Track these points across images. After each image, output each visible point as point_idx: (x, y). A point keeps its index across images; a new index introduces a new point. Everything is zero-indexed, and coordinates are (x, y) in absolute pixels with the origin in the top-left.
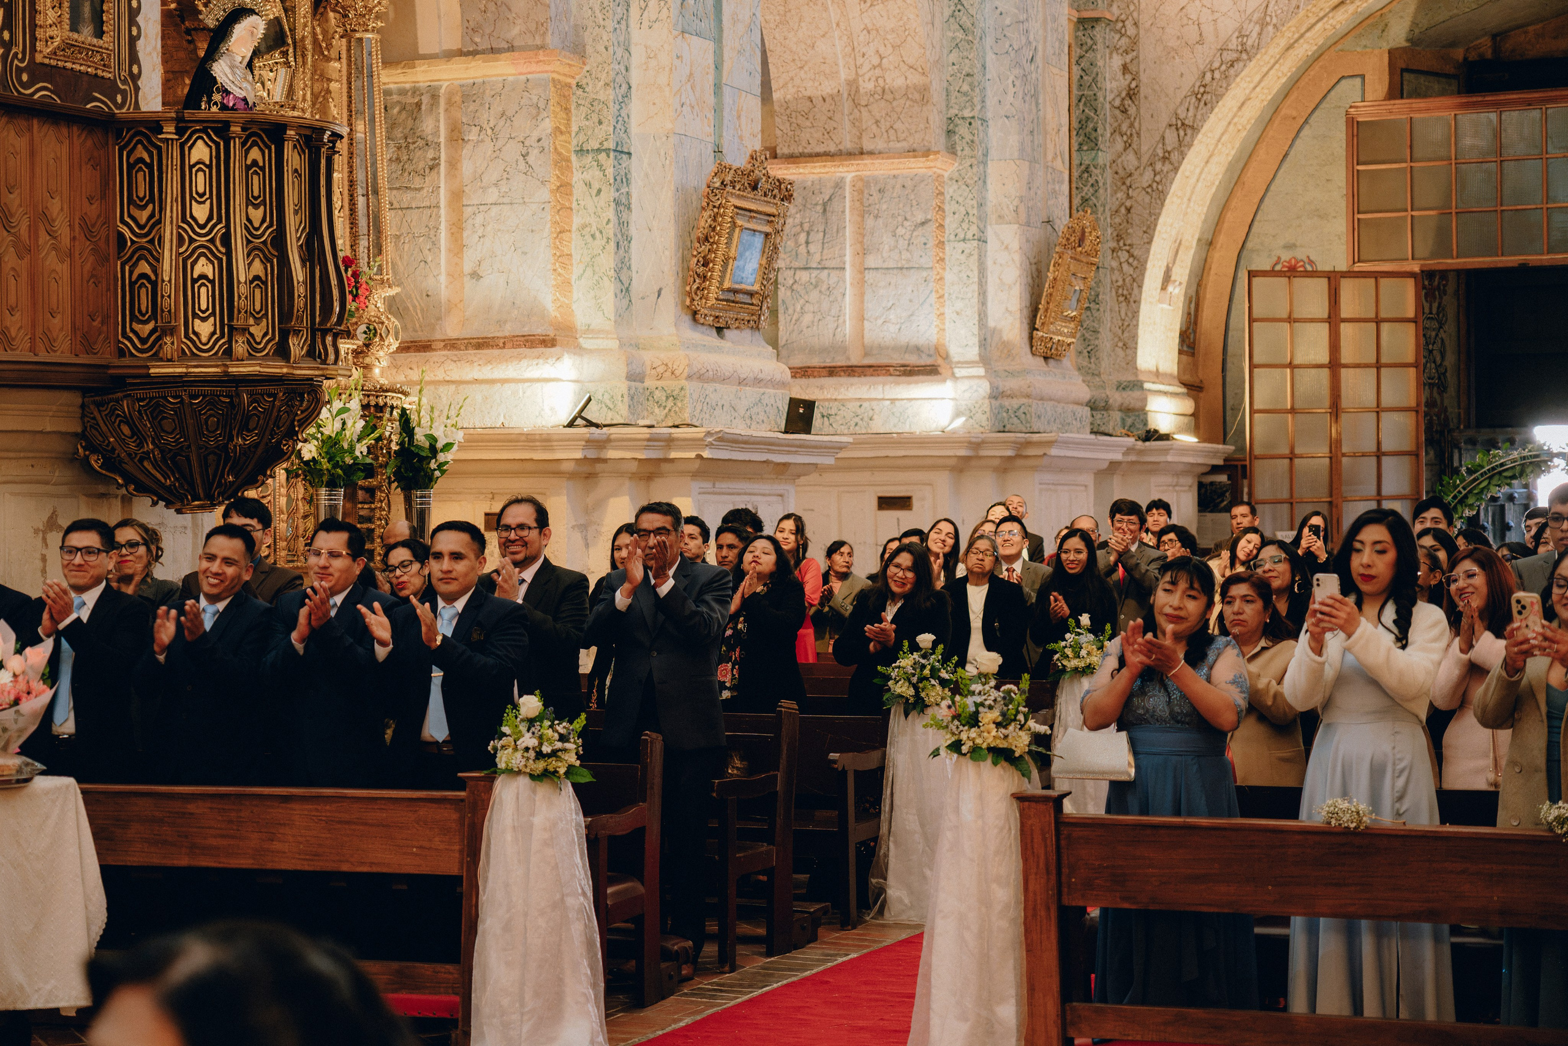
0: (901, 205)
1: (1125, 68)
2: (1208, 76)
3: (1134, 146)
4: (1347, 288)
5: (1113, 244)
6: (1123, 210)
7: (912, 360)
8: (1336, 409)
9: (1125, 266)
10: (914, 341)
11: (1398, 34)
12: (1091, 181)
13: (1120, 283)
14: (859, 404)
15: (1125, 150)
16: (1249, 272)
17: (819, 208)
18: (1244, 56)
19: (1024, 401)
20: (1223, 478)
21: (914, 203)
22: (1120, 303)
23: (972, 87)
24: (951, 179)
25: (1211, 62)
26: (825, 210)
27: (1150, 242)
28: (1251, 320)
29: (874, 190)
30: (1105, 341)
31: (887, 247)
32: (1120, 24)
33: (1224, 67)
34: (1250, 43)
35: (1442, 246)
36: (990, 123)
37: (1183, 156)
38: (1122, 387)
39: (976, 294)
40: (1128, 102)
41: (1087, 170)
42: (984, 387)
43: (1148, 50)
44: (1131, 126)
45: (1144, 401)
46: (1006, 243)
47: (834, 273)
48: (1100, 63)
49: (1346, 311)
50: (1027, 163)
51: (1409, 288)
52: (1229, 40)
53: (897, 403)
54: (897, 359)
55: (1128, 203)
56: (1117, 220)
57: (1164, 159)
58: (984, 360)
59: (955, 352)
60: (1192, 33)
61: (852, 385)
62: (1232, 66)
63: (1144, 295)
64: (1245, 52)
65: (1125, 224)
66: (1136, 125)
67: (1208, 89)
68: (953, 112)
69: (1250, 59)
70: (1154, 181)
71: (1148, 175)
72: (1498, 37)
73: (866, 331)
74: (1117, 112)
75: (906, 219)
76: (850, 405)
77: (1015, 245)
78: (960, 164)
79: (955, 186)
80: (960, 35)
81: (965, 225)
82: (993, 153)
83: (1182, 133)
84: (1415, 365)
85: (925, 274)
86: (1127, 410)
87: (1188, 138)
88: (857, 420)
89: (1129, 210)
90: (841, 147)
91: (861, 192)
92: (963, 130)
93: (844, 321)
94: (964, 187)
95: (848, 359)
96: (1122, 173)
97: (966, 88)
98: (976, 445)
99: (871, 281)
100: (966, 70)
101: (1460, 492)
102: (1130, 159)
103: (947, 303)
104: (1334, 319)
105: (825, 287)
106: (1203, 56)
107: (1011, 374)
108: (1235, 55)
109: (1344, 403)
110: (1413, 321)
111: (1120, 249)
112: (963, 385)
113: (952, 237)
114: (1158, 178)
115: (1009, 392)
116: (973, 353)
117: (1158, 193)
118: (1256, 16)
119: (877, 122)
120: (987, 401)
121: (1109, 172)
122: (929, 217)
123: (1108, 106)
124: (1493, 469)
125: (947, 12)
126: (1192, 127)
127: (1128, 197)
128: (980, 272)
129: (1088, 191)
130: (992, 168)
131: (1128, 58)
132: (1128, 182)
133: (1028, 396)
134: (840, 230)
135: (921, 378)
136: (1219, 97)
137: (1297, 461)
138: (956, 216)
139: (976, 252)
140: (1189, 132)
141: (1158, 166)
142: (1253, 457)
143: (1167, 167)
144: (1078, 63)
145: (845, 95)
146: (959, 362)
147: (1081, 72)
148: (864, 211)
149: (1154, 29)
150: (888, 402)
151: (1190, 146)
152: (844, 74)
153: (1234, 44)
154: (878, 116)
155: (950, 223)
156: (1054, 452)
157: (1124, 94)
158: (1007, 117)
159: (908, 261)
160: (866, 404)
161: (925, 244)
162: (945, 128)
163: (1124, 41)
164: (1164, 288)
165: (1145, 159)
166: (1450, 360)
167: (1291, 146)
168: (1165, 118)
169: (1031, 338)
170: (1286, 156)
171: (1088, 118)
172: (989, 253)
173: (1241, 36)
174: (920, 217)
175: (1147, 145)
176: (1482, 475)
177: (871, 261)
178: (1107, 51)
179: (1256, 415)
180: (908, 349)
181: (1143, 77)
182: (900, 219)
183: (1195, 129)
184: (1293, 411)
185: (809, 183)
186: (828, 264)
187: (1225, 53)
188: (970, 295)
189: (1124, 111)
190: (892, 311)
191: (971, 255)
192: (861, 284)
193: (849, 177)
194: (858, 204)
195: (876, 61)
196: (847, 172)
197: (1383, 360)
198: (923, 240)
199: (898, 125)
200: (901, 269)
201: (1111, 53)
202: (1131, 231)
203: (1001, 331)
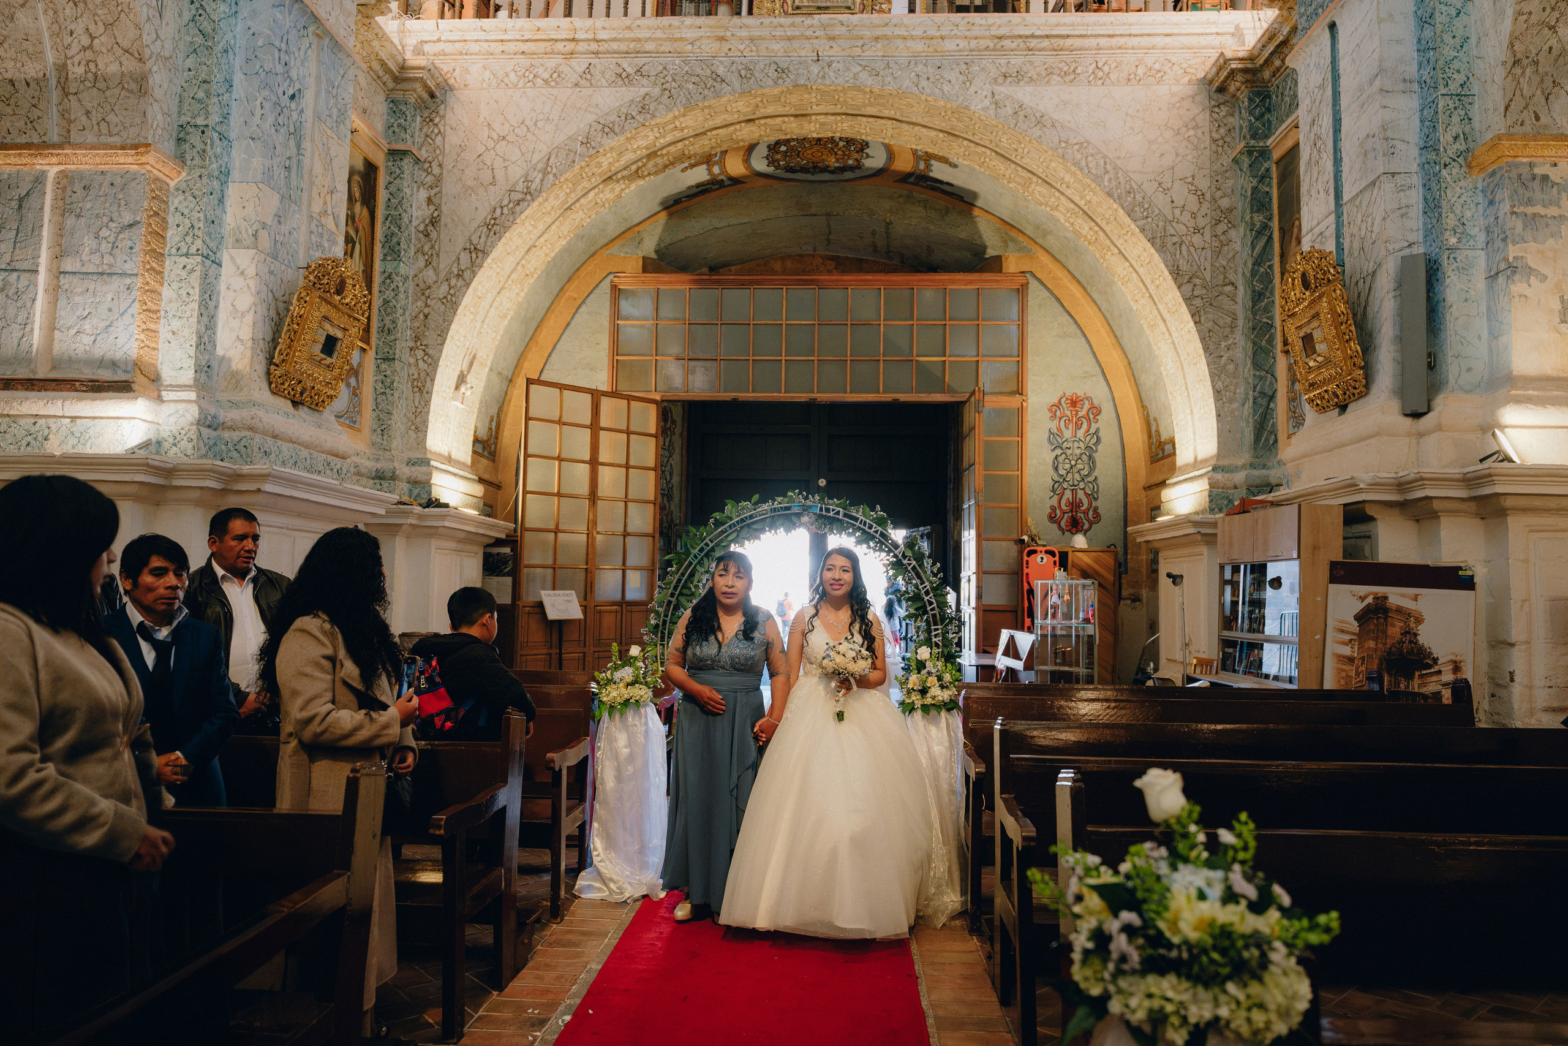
0: (107, 205)
1: (429, 200)
2: (498, 211)
3: (434, 264)
4: (606, 403)
5: (411, 344)
6: (421, 316)
7: (105, 375)
8: (593, 496)
9: (421, 363)
10: (110, 355)
12: (393, 286)
13: (416, 376)
14: (33, 421)
15: (426, 267)
16: (528, 379)
17: (15, 204)
18: (529, 197)
19: (248, 433)
20: (507, 550)
21: (123, 202)
22: (414, 393)
23: (208, 94)
24: (177, 189)
25: (501, 201)
26: (20, 207)
27: (443, 344)
28: (528, 419)
29: (78, 187)
30: (398, 421)
31: (87, 249)
32: (427, 165)
33: (511, 205)
34: (533, 187)
35: (678, 381)
36: (235, 143)
37: (474, 274)
38: (411, 463)
39: (195, 314)
40: (430, 228)
41: (389, 277)
42: (193, 412)
43: (449, 187)
44: (432, 247)
45: (431, 474)
46: (242, 268)
47: (25, 277)
48: (408, 191)
49: (603, 423)
50: (277, 197)
51: (652, 412)
52: (517, 183)
53: (78, 421)
54: (88, 374)
55: (426, 311)
56: (417, 324)
57: (458, 275)
58: (204, 387)
59: (168, 374)
60: (486, 176)
61: (27, 399)
62: (518, 204)
63: (435, 388)
64: (529, 194)
65: (422, 327)
66: (436, 247)
67: (497, 222)
68: (184, 119)
69: (533, 200)
70: (449, 293)
71: (444, 288)
73: (56, 342)
74: (421, 235)
75: (112, 220)
76: (22, 422)
77: (251, 271)
78: (188, 174)
79: (181, 197)
80: (199, 40)
81: (189, 239)
82: (235, 174)
83: (474, 256)
84: (654, 469)
85: (128, 281)
86: (414, 483)
87: (478, 260)
88: (29, 439)
89: (426, 316)
90: (44, 138)
91: (64, 189)
92: (195, 138)
93: (32, 330)
94: (191, 198)
95: (34, 372)
96: (422, 286)
97: (201, 94)
99: (66, 286)
100: (203, 76)
101: (707, 545)
102: (430, 275)
103: (162, 321)
104: (595, 427)
105: (13, 291)
106: (495, 195)
107: (235, 405)
108: (520, 196)
109: (600, 493)
110: (655, 436)
111: (417, 348)
112: (167, 409)
113: (174, 251)
114: (452, 292)
115: (230, 424)
116: (187, 376)
117: (452, 303)
118: (540, 166)
119: (88, 113)
120: (194, 427)
121: (411, 285)
122: (138, 219)
123: (413, 230)
124: (742, 520)
125: (187, 16)
126: (483, 252)
127: (427, 305)
128: (203, 292)
129: (389, 294)
130: (233, 192)
131: (433, 192)
132: (427, 294)
133: (251, 429)
134: (37, 227)
135: (111, 394)
136: (506, 229)
137: (560, 535)
138: (180, 229)
139: (198, 268)
140: (480, 255)
141: (453, 281)
142: (524, 529)
143: (460, 283)
144: (387, 188)
145: (53, 82)
146: (171, 385)
147: (388, 196)
148: (65, 208)
149: (455, 170)
150: (69, 420)
151: (481, 266)
152: (51, 57)
153: (520, 187)
154: (89, 106)
155: (172, 235)
156: (268, 487)
157: (427, 221)
158: (253, 139)
159: (111, 266)
160: (41, 422)
161: (131, 248)
162: (175, 135)
163: (430, 178)
164: (457, 388)
165: (442, 275)
166: (676, 479)
167: (572, 318)
168: (461, 242)
169: (268, 373)
170: (568, 325)
171: (393, 234)
172: (223, 278)
173: (526, 181)
174: (128, 218)
175: (444, 263)
176: (730, 526)
177: (68, 265)
178: (415, 185)
179: (528, 495)
180: (102, 363)
181: (444, 208)
182: (105, 220)
183: (485, 253)
184: (559, 495)
185: (6, 176)
186: (18, 265)
187: (513, 194)
188: (188, 314)
189: (427, 235)
190: (88, 321)
191: (193, 270)
192: (55, 290)
193: (53, 171)
194: (61, 203)
195: (86, 41)
196: (51, 167)
197: (632, 463)
198: (129, 243)
199: (111, 118)
200: (102, 274)
201: (419, 187)
202: (427, 333)
203: (230, 360)
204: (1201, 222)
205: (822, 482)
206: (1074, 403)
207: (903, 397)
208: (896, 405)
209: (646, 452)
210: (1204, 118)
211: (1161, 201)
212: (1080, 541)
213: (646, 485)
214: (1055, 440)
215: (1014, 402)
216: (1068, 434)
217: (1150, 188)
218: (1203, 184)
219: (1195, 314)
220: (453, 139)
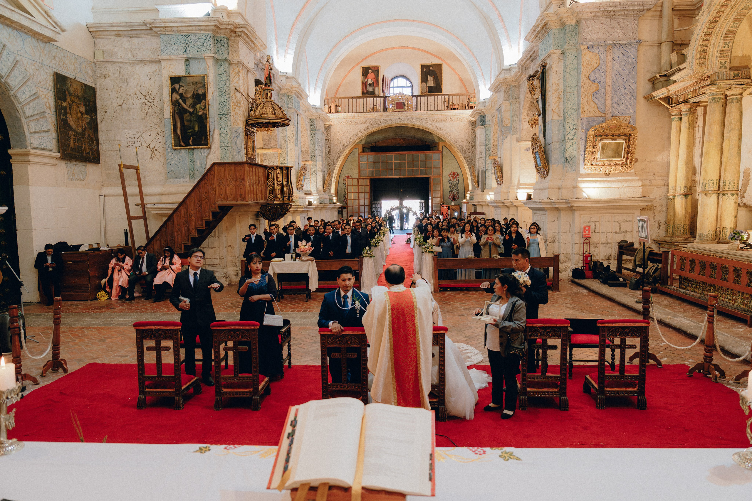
1: (329, 147)
2: (342, 149)
3: (330, 159)
4: (359, 181)
7: (307, 193)
10: (307, 190)
11: (363, 142)
15: (328, 159)
23: (315, 151)
24: (312, 165)
28: (347, 185)
32: (328, 140)
35: (373, 175)
36: (317, 156)
37: (338, 161)
38: (329, 196)
40: (329, 152)
42: (318, 197)
43: (332, 145)
44: (329, 155)
45: (333, 198)
49: (360, 185)
50: (321, 162)
51: (368, 181)
55: (329, 167)
58: (317, 193)
59: (313, 191)
60: (339, 142)
62: (345, 147)
63: (332, 183)
64: (347, 145)
65: (329, 171)
67: (342, 151)
68: (312, 155)
70: (334, 164)
72: (375, 143)
77: (321, 175)
78: (313, 163)
80: (313, 143)
82: (317, 161)
84: (369, 192)
85: (308, 179)
86: (330, 199)
87: (338, 158)
92: (313, 157)
94: (314, 166)
96: (328, 163)
97: (313, 151)
98: (318, 206)
100: (314, 148)
102: (330, 161)
103: (312, 184)
104: (358, 186)
106: (341, 146)
107: (321, 195)
109: (360, 198)
110: (369, 186)
112: (315, 196)
113: (312, 174)
115: (321, 198)
116: (316, 191)
117: (334, 166)
118: (349, 140)
120: (318, 199)
122: (309, 171)
123: (326, 153)
125: (311, 139)
128: (316, 179)
130: (317, 163)
131: (329, 145)
133: (323, 198)
135: (308, 195)
137: (353, 207)
138: (313, 171)
141: (334, 162)
142: (347, 206)
143: (336, 162)
146: (314, 193)
149: (333, 141)
158: (319, 155)
161: (308, 175)
162: (311, 157)
164: (334, 181)
165: (332, 161)
167: (348, 158)
168: (335, 155)
169: (323, 189)
172: (317, 177)
173: (346, 142)
175: (332, 158)
179: (348, 200)
181: (331, 148)
184: (352, 199)
187: (344, 145)
188: (315, 183)
191: (315, 176)
197: (365, 192)
201: (326, 144)
203: (319, 188)
204: (469, 148)
205: (402, 190)
206: (454, 174)
207: (418, 176)
208: (416, 177)
209: (367, 189)
210: (470, 128)
211: (462, 144)
212: (453, 204)
213: (367, 196)
214: (450, 182)
215: (439, 177)
216: (452, 180)
217: (460, 142)
218: (470, 141)
219: (468, 165)
220: (332, 135)
